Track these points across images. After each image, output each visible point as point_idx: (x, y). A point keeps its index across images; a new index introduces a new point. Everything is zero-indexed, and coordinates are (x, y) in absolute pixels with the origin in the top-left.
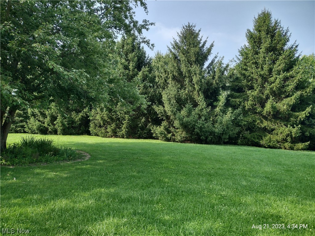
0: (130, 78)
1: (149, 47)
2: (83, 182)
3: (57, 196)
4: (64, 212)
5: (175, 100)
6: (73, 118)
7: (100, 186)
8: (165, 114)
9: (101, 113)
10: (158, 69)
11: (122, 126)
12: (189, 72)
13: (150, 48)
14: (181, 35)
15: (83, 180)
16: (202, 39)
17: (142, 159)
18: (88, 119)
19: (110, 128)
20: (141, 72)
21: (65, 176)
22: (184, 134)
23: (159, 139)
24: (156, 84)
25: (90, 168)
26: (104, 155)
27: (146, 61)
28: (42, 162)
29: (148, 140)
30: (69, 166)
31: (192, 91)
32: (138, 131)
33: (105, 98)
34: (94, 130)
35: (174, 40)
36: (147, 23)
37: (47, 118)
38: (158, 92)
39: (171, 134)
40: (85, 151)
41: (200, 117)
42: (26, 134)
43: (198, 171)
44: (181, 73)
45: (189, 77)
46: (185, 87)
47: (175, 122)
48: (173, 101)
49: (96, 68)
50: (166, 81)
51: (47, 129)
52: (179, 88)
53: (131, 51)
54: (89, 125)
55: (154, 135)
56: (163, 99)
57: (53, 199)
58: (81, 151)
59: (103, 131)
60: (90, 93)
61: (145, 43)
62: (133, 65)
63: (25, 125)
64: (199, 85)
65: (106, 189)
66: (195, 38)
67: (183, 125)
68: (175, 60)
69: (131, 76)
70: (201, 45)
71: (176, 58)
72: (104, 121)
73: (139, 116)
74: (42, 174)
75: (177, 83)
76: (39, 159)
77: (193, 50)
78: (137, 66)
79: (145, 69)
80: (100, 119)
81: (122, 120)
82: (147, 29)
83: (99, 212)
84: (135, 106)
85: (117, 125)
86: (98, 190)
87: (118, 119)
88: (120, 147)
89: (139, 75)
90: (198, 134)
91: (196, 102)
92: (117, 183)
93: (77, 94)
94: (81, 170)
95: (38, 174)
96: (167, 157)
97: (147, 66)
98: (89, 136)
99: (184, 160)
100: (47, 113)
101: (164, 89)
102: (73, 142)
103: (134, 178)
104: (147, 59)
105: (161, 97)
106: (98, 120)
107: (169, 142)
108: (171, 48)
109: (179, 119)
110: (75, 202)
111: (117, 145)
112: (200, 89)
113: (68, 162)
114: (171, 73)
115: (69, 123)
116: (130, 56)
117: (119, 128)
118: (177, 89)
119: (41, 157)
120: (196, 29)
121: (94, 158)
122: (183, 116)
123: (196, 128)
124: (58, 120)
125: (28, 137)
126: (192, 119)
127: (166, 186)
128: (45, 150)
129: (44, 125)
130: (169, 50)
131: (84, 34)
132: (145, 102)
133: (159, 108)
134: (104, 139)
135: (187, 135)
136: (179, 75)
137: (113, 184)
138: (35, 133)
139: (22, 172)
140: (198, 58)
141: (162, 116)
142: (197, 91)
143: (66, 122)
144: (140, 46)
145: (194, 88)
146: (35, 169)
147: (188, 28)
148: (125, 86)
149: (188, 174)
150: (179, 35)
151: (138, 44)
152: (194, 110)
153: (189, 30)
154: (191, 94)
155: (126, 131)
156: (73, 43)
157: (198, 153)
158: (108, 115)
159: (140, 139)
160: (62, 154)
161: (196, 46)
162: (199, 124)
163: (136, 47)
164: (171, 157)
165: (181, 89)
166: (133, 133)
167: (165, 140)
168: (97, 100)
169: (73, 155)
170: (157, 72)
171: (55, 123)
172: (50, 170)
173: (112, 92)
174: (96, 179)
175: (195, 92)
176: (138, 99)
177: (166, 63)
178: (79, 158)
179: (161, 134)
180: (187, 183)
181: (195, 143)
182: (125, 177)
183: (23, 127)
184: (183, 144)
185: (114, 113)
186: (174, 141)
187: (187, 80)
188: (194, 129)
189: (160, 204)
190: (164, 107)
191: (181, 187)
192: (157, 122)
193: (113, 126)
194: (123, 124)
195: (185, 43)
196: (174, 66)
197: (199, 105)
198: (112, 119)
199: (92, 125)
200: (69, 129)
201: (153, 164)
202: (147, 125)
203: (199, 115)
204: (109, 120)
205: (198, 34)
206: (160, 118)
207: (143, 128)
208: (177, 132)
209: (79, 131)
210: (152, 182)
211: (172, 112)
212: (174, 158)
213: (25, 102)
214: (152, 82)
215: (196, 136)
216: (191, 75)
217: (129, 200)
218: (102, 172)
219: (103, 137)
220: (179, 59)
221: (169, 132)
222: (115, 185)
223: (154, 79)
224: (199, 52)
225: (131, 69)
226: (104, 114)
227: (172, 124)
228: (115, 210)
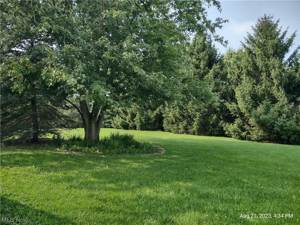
0: (202, 77)
1: (222, 44)
2: (162, 174)
3: (141, 184)
4: (149, 200)
5: (250, 96)
6: (149, 116)
7: (178, 180)
8: (238, 111)
9: (174, 111)
10: (230, 66)
11: (193, 123)
12: (267, 66)
13: (224, 45)
14: (256, 28)
15: (162, 172)
16: (281, 30)
17: (216, 157)
18: (162, 116)
19: (181, 124)
20: (212, 70)
21: (147, 167)
22: (261, 133)
23: (232, 137)
24: (228, 81)
25: (166, 162)
26: (178, 151)
27: (217, 58)
28: (126, 153)
29: (220, 137)
30: (149, 158)
31: (270, 86)
32: (210, 128)
33: (180, 97)
34: (167, 127)
35: (248, 35)
36: (220, 21)
37: (128, 115)
38: (231, 88)
39: (245, 132)
40: (160, 146)
41: (280, 114)
42: (113, 129)
43: (281, 174)
44: (256, 68)
45: (266, 71)
46: (262, 82)
47: (250, 119)
48: (248, 98)
49: (172, 70)
50: (239, 77)
51: (128, 125)
52: (254, 84)
53: (202, 50)
54: (162, 122)
55: (226, 133)
56: (236, 95)
57: (139, 187)
58: (157, 146)
59: (175, 128)
60: (165, 93)
61: (218, 41)
62: (204, 64)
63: (111, 122)
64: (279, 80)
65: (183, 183)
66: (272, 29)
67: (260, 123)
68: (249, 54)
69: (202, 75)
70: (280, 36)
71: (250, 52)
72: (176, 118)
73: (210, 113)
74: (128, 164)
75: (252, 79)
76: (124, 151)
77: (270, 42)
78: (208, 64)
79: (216, 67)
80: (172, 117)
81: (193, 117)
82: (221, 27)
83: (180, 204)
84: (207, 104)
85: (188, 122)
86: (177, 182)
87: (190, 116)
88: (192, 143)
89: (210, 73)
90: (278, 133)
91: (275, 98)
92: (193, 178)
93: (155, 94)
94: (159, 162)
95: (124, 163)
96: (243, 157)
97: (219, 63)
98: (163, 132)
99: (263, 160)
100: (128, 111)
101: (237, 85)
102: (149, 137)
103: (210, 175)
104: (219, 56)
105: (234, 94)
106: (171, 117)
107: (243, 141)
108: (244, 43)
109: (255, 116)
110: (158, 192)
111: (189, 141)
112: (280, 84)
113: (147, 155)
114: (245, 69)
115: (146, 120)
116: (202, 55)
117: (190, 125)
118: (252, 85)
119: (125, 149)
120: (274, 21)
121: (169, 152)
122: (260, 114)
123: (276, 127)
124: (137, 117)
125: (114, 131)
126: (271, 116)
127: (246, 187)
128: (128, 143)
129: (126, 122)
130: (242, 45)
131: (162, 40)
132: (218, 99)
133: (232, 105)
134: (176, 135)
135: (265, 134)
136: (254, 70)
137: (190, 178)
138: (119, 128)
139: (112, 161)
140: (276, 50)
141: (235, 113)
142: (277, 86)
143: (143, 119)
144: (211, 44)
145: (273, 83)
146: (122, 159)
147: (264, 20)
148: (197, 85)
149: (270, 176)
150: (254, 29)
151: (209, 43)
152: (274, 106)
153: (266, 22)
154: (269, 89)
155: (197, 128)
156: (153, 49)
157: (279, 154)
158: (180, 112)
159: (212, 136)
160: (142, 147)
161: (274, 38)
162: (279, 122)
163: (207, 46)
164: (247, 157)
165: (256, 84)
166: (204, 130)
167: (239, 139)
168: (172, 99)
169: (151, 149)
170: (229, 68)
171: (134, 119)
172: (134, 161)
173: (185, 91)
174: (174, 172)
175: (274, 88)
176: (210, 97)
177: (238, 59)
178: (156, 152)
179: (234, 131)
180: (270, 186)
181: (274, 143)
182: (201, 173)
183: (110, 123)
184: (260, 144)
185: (185, 111)
186: (249, 139)
187: (264, 75)
188: (274, 127)
189: (242, 205)
190: (237, 104)
191: (263, 189)
192: (230, 119)
193: (185, 123)
194: (194, 121)
195: (260, 36)
196: (248, 61)
197: (279, 101)
198: (183, 116)
199: (165, 122)
200: (146, 125)
201: (228, 162)
202: (218, 123)
203: (279, 112)
204: (180, 117)
205: (276, 25)
206: (233, 116)
207: (214, 126)
208: (253, 131)
209: (154, 126)
210: (230, 181)
211: (247, 109)
212: (251, 157)
213: (115, 102)
214: (223, 79)
215: (276, 135)
216: (268, 69)
217: (207, 196)
218: (178, 166)
219: (175, 133)
220: (254, 53)
221: (244, 130)
222: (191, 180)
223: (226, 76)
224: (277, 44)
225: (202, 68)
226: (176, 112)
227: (246, 122)
228: (195, 204)
